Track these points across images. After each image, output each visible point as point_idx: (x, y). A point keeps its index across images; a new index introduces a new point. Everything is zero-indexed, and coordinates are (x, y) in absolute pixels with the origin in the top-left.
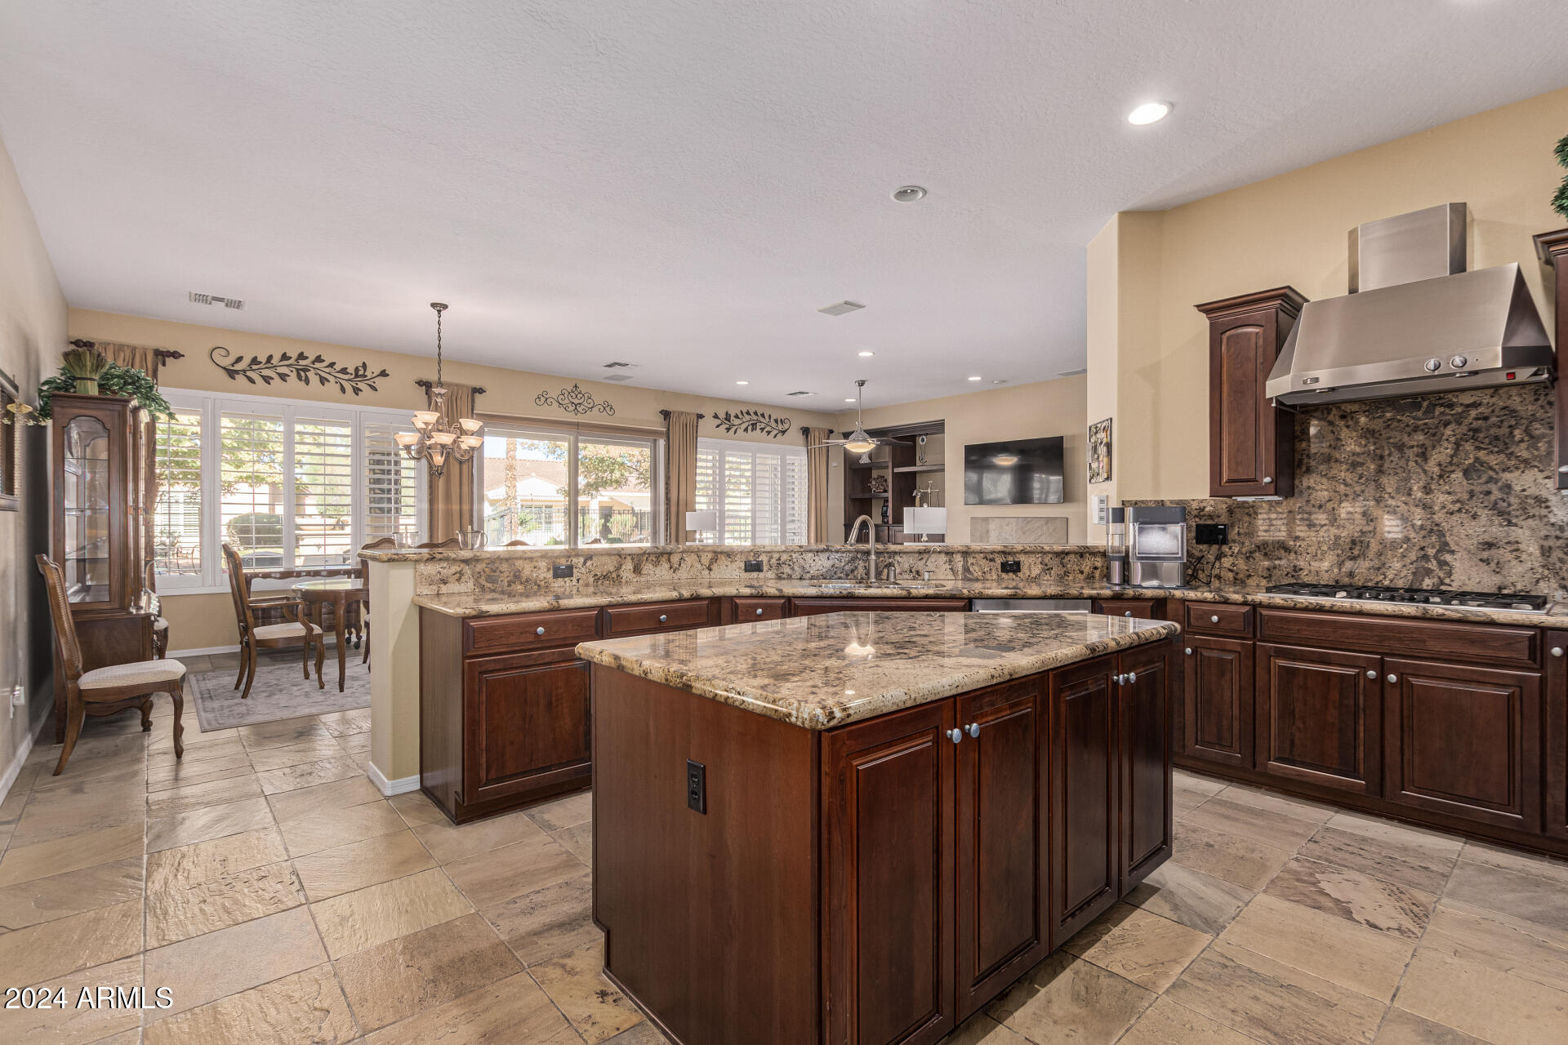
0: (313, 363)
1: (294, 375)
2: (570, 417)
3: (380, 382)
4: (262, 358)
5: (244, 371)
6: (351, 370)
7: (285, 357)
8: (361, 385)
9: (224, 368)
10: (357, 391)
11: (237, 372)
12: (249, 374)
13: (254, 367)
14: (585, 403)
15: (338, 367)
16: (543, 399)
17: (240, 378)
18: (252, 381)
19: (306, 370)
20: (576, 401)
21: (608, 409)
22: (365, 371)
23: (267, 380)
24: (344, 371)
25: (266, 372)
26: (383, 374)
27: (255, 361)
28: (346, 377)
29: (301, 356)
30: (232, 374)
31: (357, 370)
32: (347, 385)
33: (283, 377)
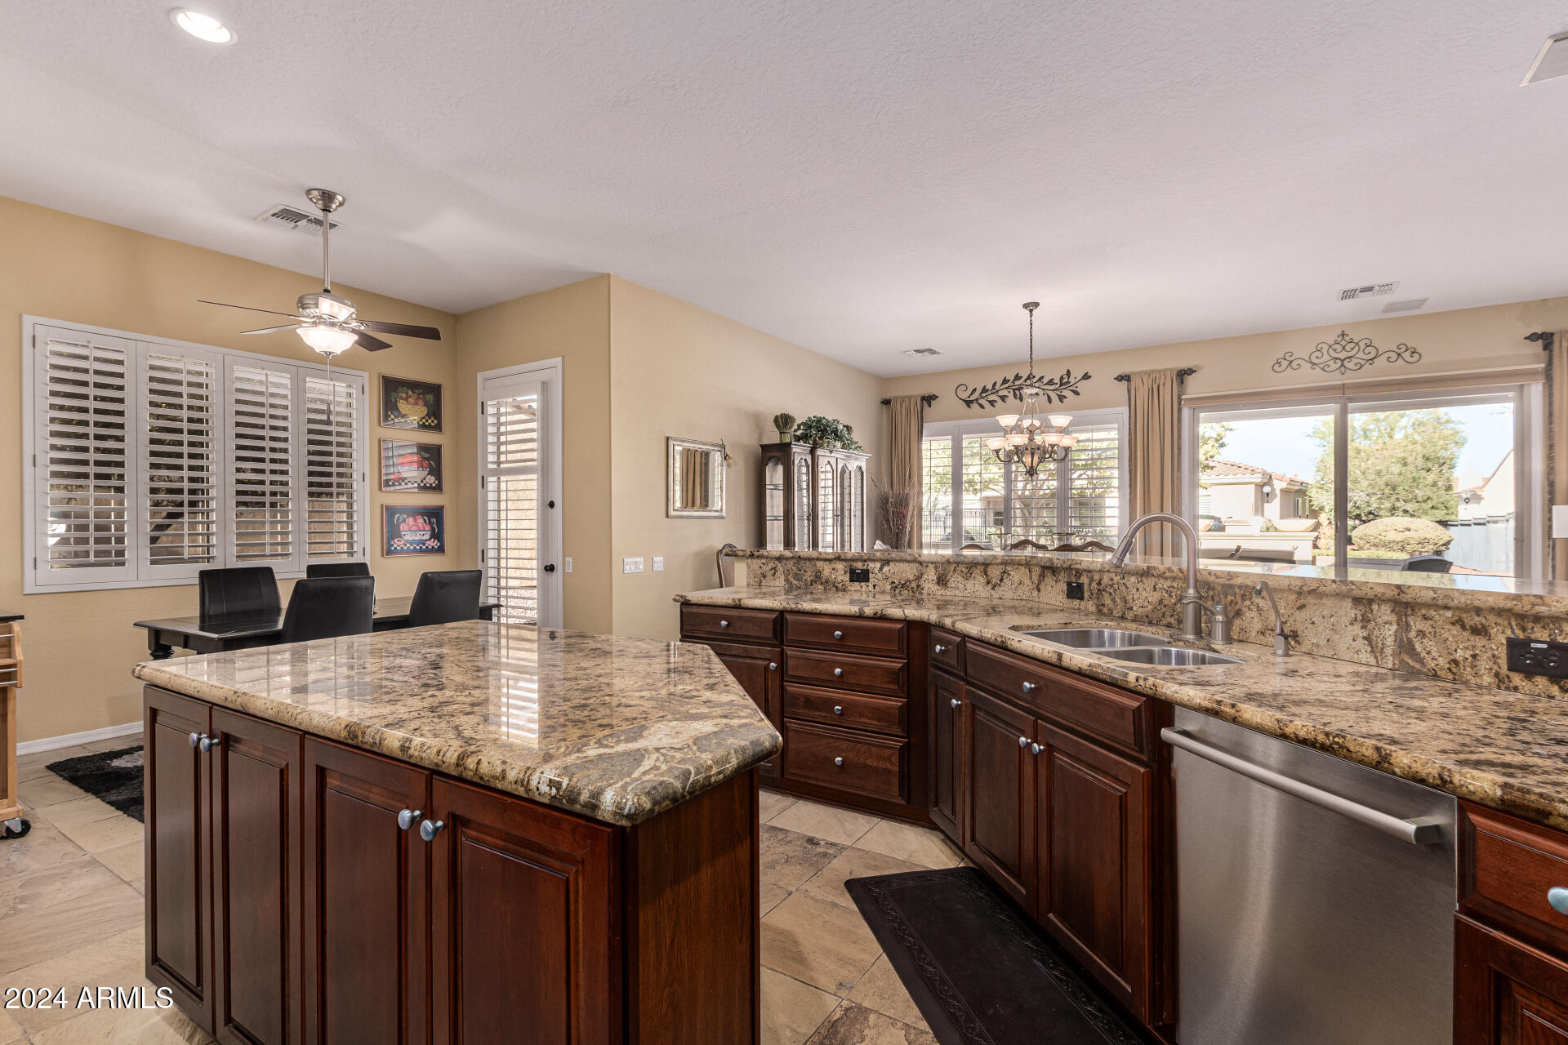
0: (1025, 381)
1: (1011, 395)
2: (1336, 379)
3: (1082, 386)
4: (989, 387)
5: (977, 400)
6: (1057, 380)
7: (1005, 381)
8: (1065, 393)
9: (964, 400)
10: (1061, 398)
11: (972, 402)
12: (980, 401)
13: (984, 395)
14: (1361, 355)
15: (1045, 380)
16: (1285, 364)
17: (975, 406)
18: (982, 407)
19: (1020, 389)
20: (1343, 355)
21: (1407, 355)
22: (1069, 377)
23: (992, 403)
24: (1051, 382)
25: (991, 398)
26: (1086, 377)
27: (984, 390)
28: (1053, 387)
29: (1017, 377)
30: (968, 403)
31: (1062, 378)
32: (1052, 394)
33: (1003, 398)
